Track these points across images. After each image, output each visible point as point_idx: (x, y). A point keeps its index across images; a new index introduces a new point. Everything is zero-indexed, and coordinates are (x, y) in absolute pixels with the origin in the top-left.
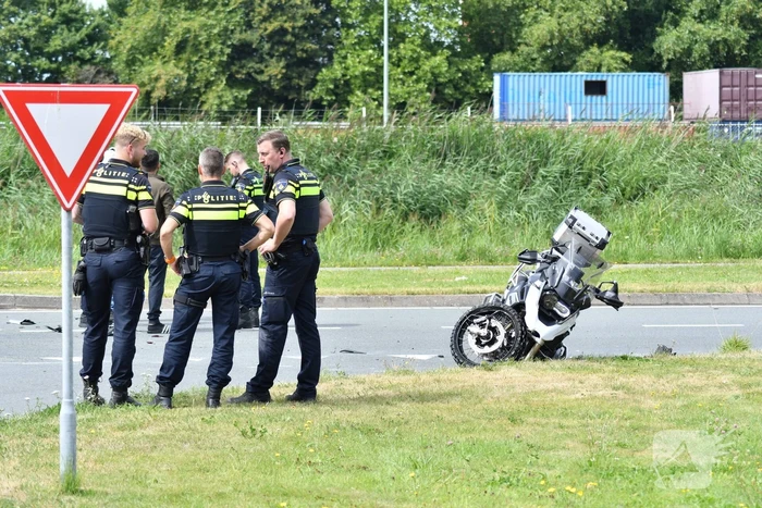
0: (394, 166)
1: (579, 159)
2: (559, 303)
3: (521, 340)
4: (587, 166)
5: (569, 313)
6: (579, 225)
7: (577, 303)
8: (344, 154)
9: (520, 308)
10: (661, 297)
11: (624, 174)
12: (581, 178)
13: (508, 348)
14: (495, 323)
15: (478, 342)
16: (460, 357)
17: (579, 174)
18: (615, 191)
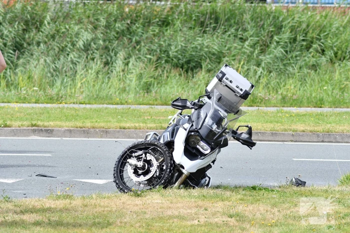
0: (169, 32)
1: (304, 30)
2: (202, 143)
3: (170, 172)
4: (309, 35)
5: (209, 151)
6: (227, 79)
7: (217, 142)
8: (133, 22)
9: (170, 145)
10: (318, 136)
11: (336, 41)
12: (305, 43)
13: (159, 177)
14: (149, 157)
15: (136, 172)
16: (121, 184)
17: (303, 40)
18: (330, 53)
